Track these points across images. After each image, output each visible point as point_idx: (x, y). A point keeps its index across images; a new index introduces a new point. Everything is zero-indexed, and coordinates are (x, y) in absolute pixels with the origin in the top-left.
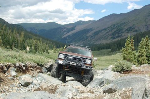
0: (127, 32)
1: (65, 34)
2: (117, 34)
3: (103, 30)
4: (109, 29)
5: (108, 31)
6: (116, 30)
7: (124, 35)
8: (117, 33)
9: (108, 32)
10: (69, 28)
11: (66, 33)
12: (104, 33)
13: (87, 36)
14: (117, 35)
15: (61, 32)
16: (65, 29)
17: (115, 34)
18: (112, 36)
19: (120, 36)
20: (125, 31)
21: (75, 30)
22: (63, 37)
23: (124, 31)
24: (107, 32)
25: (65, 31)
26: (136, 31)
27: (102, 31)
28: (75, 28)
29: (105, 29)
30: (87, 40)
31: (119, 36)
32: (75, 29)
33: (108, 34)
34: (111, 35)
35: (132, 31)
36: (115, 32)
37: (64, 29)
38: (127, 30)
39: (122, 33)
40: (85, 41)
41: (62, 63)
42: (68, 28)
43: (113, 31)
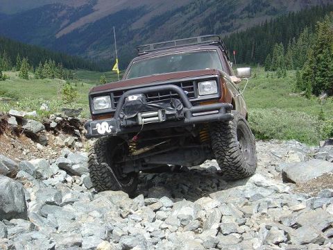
0: (249, 17)
1: (65, 26)
2: (218, 23)
3: (178, 10)
4: (194, 8)
5: (192, 13)
6: (215, 10)
7: (240, 25)
8: (218, 19)
9: (191, 18)
10: (75, 7)
11: (66, 22)
12: (182, 20)
13: (130, 29)
14: (218, 25)
15: (53, 20)
16: (64, 12)
17: (214, 23)
18: (204, 28)
19: (227, 29)
20: (242, 13)
21: (95, 14)
22: (58, 36)
23: (238, 11)
24: (188, 16)
25: (64, 18)
26: (275, 11)
27: (173, 13)
28: (95, 8)
29: (182, 7)
30: (131, 42)
31: (223, 28)
32: (93, 11)
33: (191, 22)
34: (201, 27)
35: (262, 13)
36: (212, 15)
37: (61, 10)
38: (247, 9)
39: (232, 17)
40: (126, 45)
41: (109, 131)
42: (73, 8)
43: (206, 14)
